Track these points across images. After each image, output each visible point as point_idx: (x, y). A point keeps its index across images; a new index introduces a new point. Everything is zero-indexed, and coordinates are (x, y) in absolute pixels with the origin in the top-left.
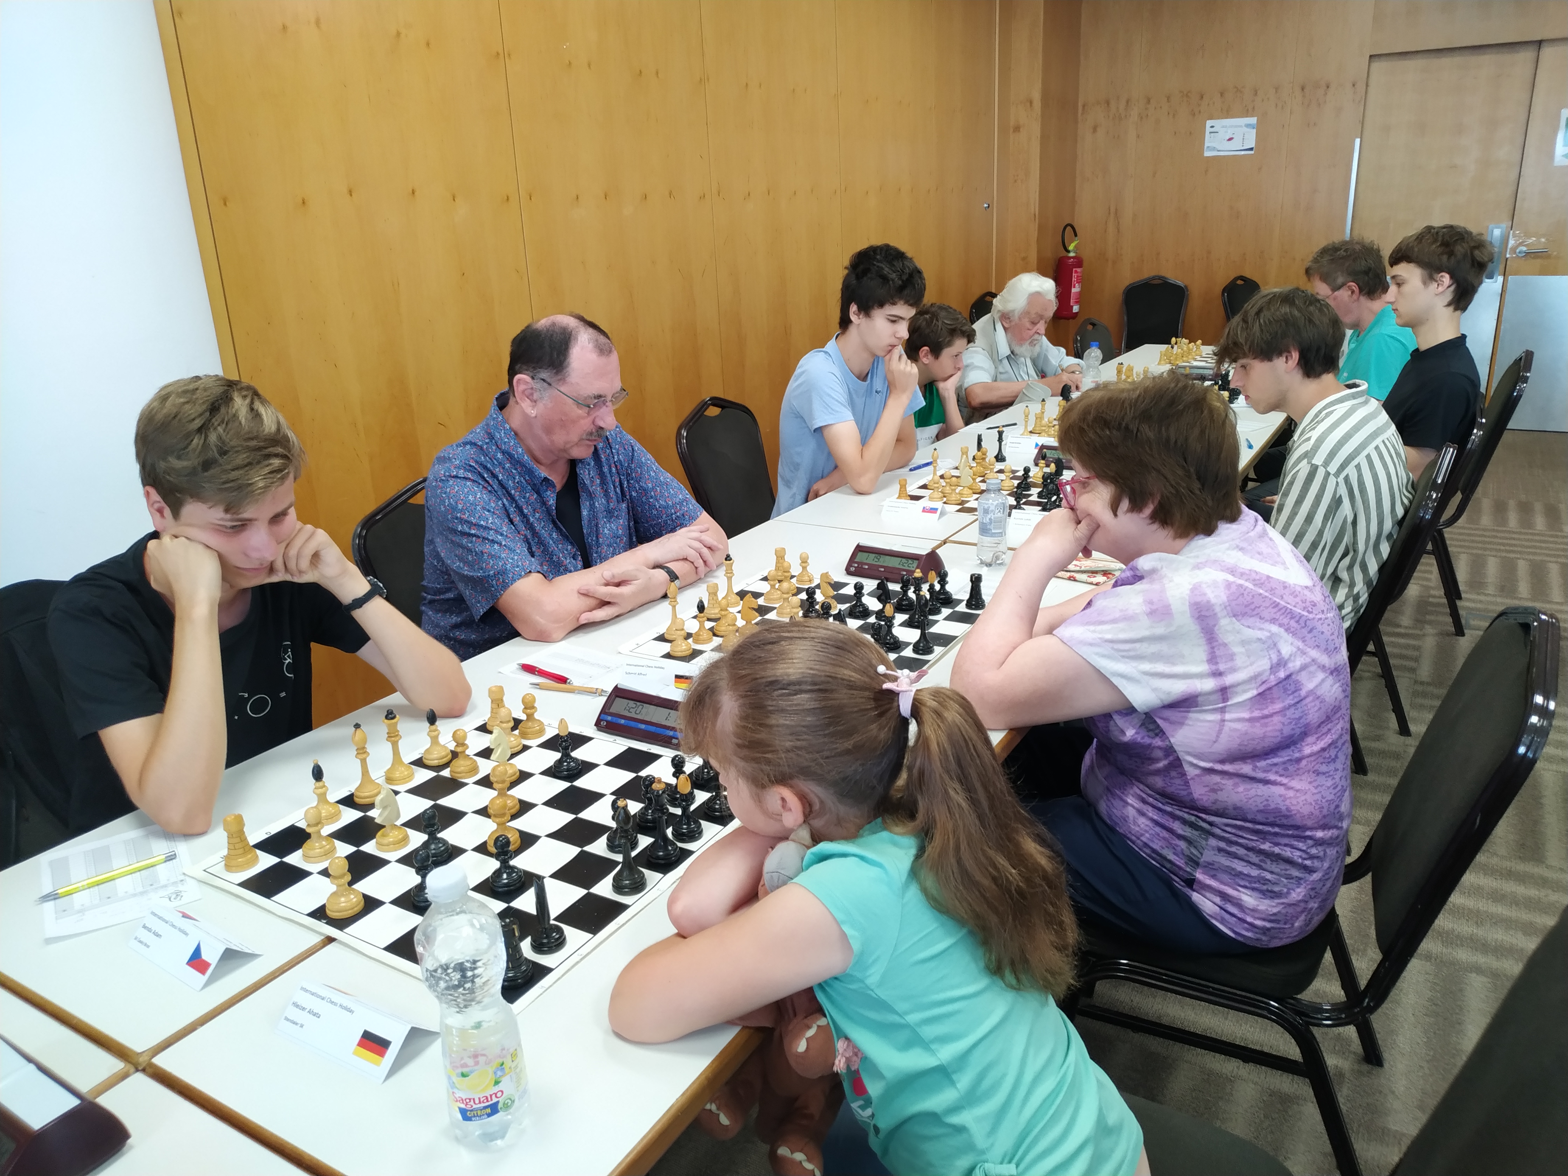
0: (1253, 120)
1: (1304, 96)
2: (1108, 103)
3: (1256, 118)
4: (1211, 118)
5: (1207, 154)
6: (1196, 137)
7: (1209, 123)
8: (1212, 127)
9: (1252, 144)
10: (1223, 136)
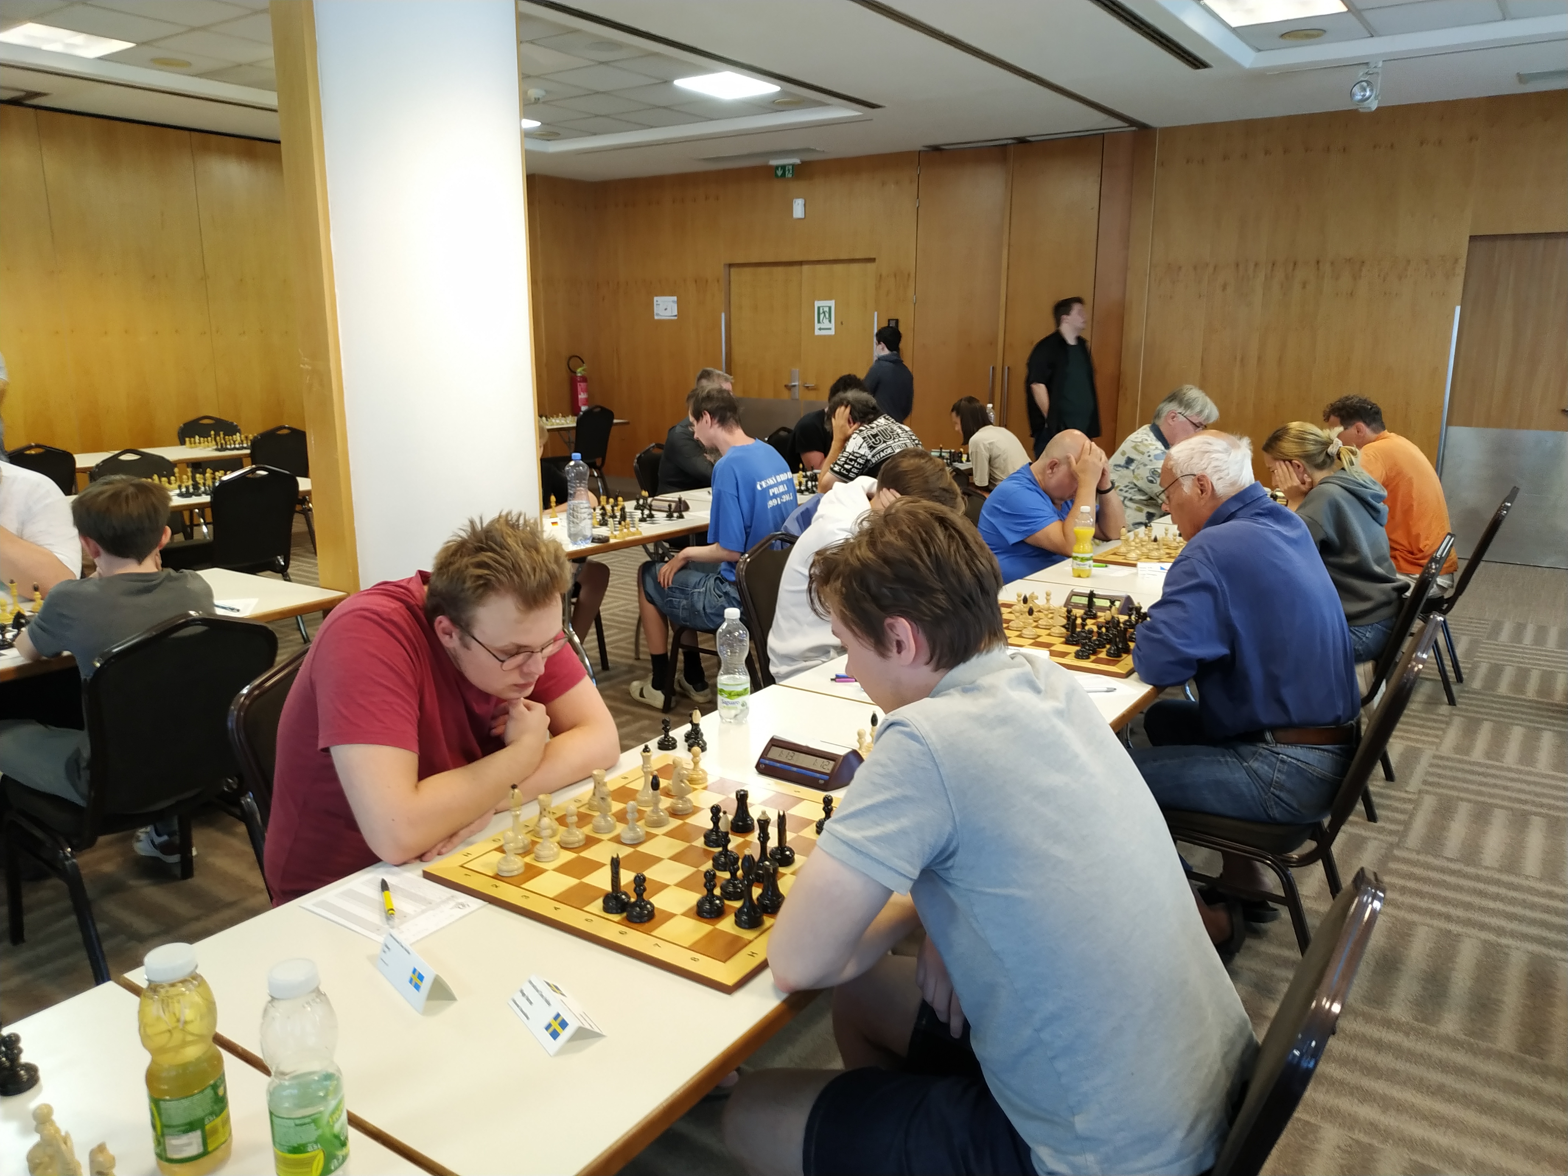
0: (675, 298)
1: (697, 286)
4: (657, 296)
5: (656, 318)
6: (650, 306)
7: (655, 299)
8: (657, 301)
9: (676, 313)
10: (662, 307)
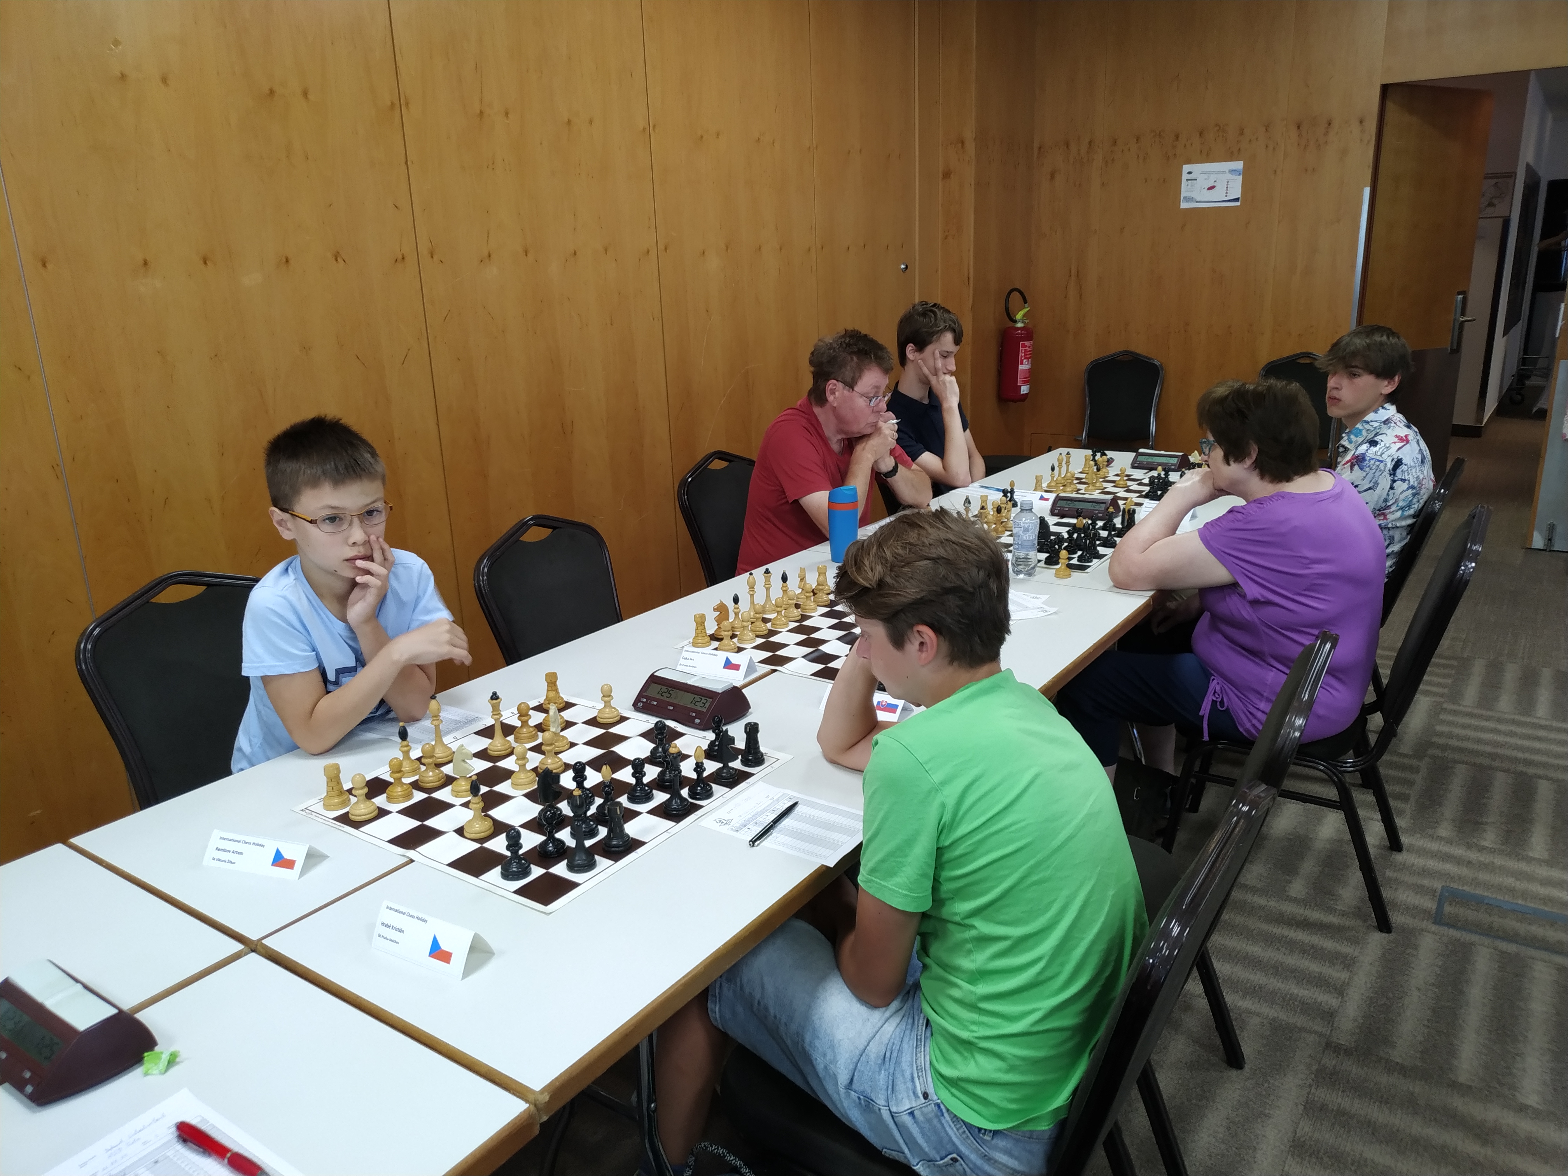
0: (1239, 165)
1: (1300, 135)
2: (1068, 145)
3: (1242, 163)
4: (1189, 162)
5: (1184, 205)
7: (1186, 168)
8: (1190, 173)
9: (1237, 194)
10: (1203, 182)
